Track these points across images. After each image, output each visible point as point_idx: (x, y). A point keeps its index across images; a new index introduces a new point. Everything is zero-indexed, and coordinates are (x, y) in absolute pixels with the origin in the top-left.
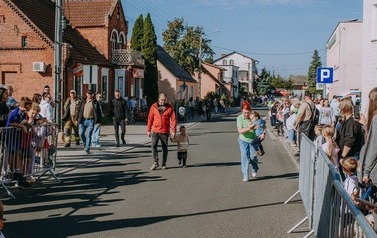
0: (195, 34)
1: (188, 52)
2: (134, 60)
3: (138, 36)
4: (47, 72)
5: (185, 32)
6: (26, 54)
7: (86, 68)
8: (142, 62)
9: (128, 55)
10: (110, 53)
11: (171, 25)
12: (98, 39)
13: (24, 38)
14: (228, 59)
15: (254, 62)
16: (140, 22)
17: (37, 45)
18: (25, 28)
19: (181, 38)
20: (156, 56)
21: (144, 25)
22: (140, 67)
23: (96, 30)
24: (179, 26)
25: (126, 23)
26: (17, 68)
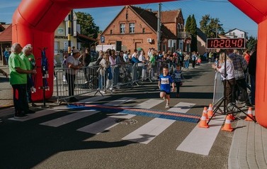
0: (215, 22)
1: (211, 31)
2: (187, 36)
3: (188, 25)
4: (153, 42)
5: (210, 21)
6: (145, 35)
7: (169, 41)
8: (190, 36)
9: (184, 34)
10: (177, 34)
11: (203, 18)
12: (172, 27)
13: (144, 29)
14: (232, 32)
15: (245, 33)
16: (189, 19)
17: (149, 32)
18: (144, 25)
19: (208, 24)
20: (196, 34)
21: (192, 20)
22: (189, 39)
23: (171, 24)
24: (207, 18)
25: (183, 20)
26: (141, 41)
